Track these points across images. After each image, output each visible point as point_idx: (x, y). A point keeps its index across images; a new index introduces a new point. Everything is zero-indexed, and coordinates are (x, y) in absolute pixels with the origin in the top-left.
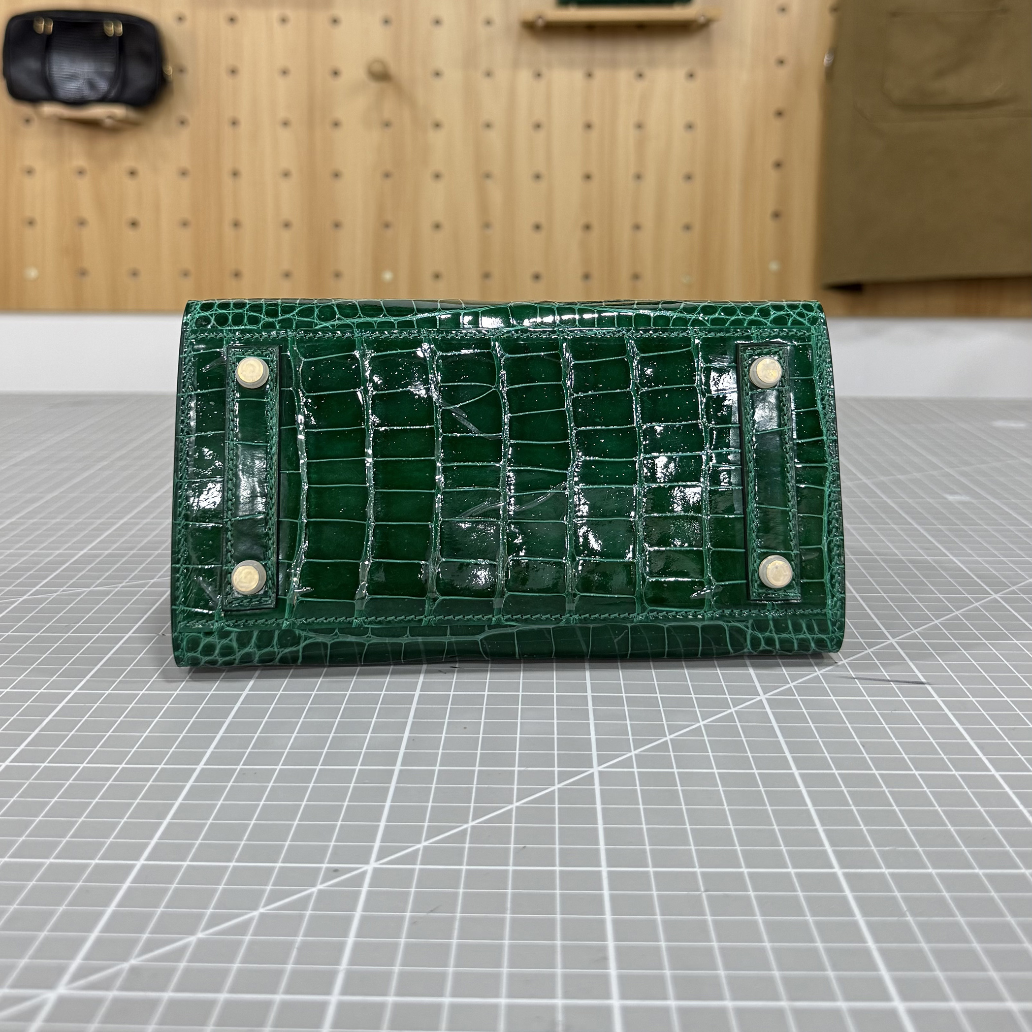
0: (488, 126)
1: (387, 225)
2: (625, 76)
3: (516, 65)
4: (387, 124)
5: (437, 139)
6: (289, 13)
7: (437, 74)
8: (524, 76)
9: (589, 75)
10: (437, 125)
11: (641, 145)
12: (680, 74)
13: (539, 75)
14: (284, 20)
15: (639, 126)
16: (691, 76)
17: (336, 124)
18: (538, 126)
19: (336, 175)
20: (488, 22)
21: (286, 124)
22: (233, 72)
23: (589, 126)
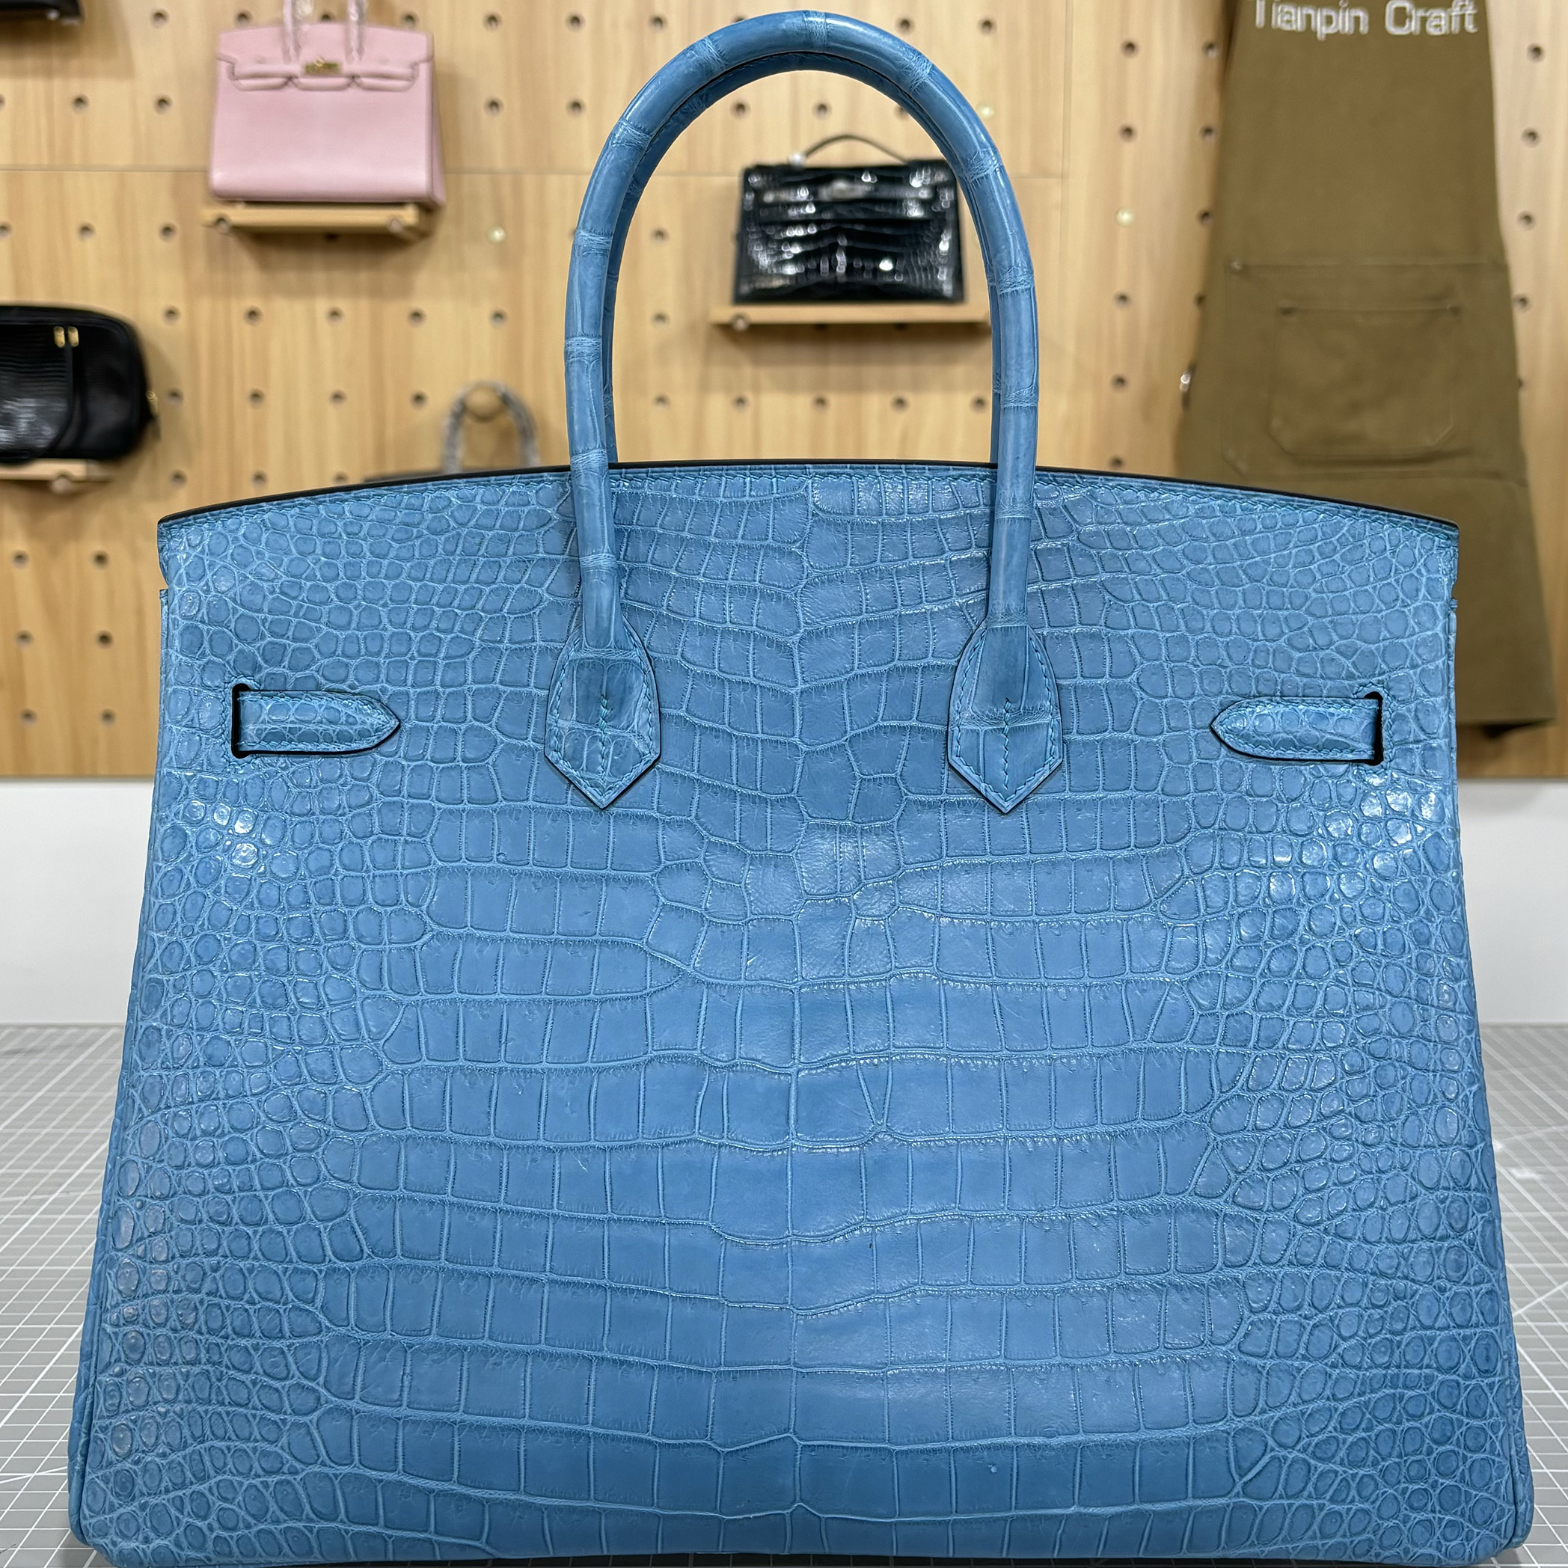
2: (877, 403)
3: (704, 387)
6: (343, 305)
8: (718, 404)
9: (821, 402)
12: (966, 399)
13: (740, 401)
14: (335, 315)
20: (660, 318)
22: (256, 396)
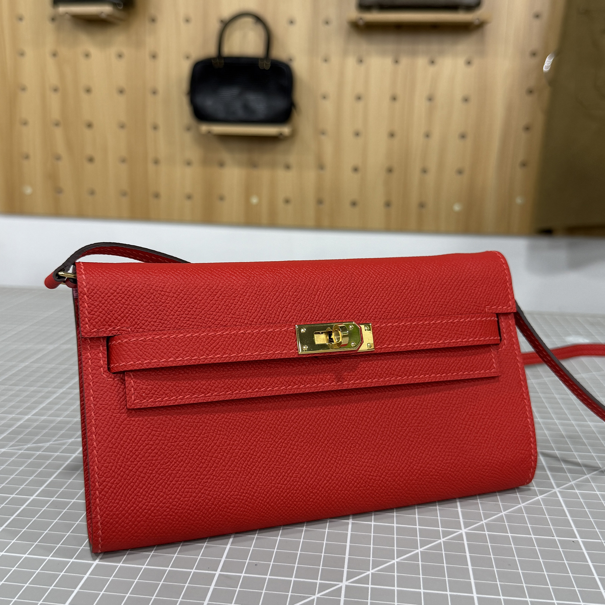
0: (324, 97)
1: (255, 165)
2: (421, 62)
3: (345, 53)
8: (351, 62)
9: (396, 62)
11: (430, 112)
13: (361, 61)
15: (430, 99)
16: (469, 63)
18: (359, 98)
23: (394, 98)
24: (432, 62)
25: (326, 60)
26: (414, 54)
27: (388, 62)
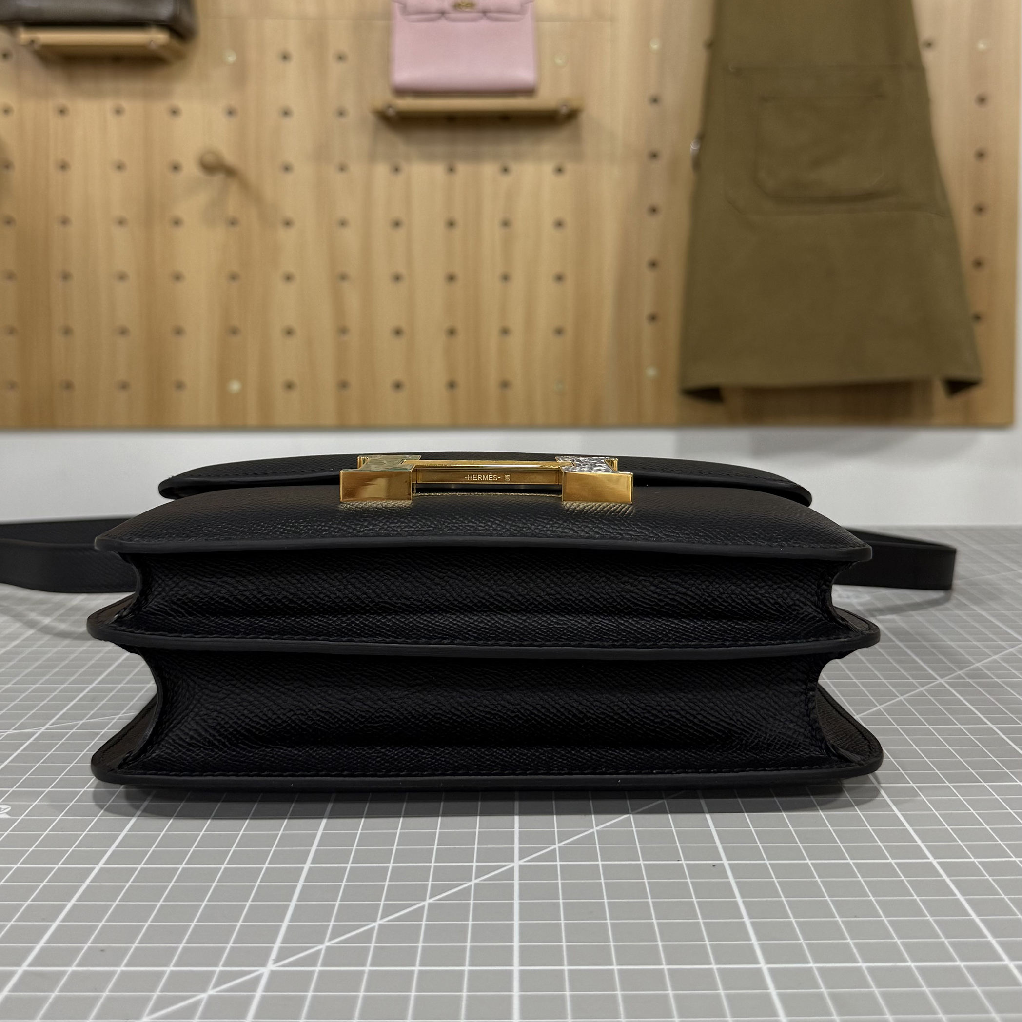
0: (343, 223)
1: (234, 331)
2: (489, 170)
3: (372, 158)
4: (233, 222)
5: (287, 238)
6: (125, 104)
7: (287, 168)
8: (382, 170)
9: (451, 170)
10: (288, 223)
11: (507, 243)
12: (548, 168)
13: (397, 170)
14: (118, 111)
15: (506, 224)
16: (559, 170)
17: (177, 222)
18: (397, 224)
19: (178, 277)
20: (341, 113)
21: (121, 222)
22: (64, 166)
23: (451, 224)
24: (505, 170)
25: (342, 168)
26: (476, 158)
27: (438, 170)
